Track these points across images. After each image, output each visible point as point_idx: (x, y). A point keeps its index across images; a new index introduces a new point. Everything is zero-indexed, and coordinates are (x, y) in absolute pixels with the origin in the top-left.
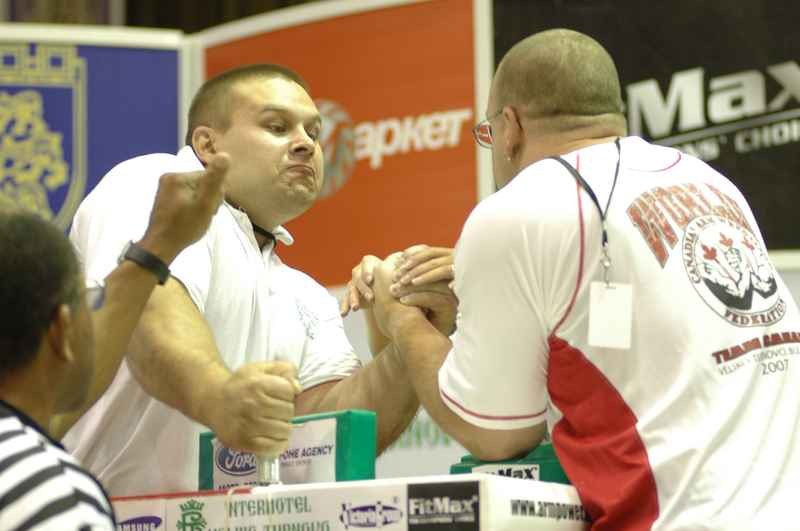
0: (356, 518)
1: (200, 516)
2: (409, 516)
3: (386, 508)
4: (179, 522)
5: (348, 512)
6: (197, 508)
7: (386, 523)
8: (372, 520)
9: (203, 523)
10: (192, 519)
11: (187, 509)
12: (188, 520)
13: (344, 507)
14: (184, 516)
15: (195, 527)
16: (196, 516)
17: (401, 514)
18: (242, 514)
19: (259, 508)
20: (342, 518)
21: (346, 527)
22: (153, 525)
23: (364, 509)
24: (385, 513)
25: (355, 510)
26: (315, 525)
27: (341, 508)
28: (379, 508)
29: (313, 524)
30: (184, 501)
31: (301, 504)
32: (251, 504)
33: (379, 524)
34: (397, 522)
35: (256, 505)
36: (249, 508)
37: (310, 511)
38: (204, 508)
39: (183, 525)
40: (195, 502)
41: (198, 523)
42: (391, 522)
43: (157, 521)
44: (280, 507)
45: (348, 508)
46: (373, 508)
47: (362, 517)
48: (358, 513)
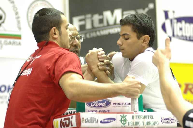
0: (165, 121)
1: (126, 118)
2: (177, 121)
3: (171, 119)
4: (120, 120)
5: (163, 120)
6: (125, 116)
7: (172, 122)
8: (169, 122)
9: (127, 120)
10: (124, 119)
11: (122, 116)
12: (123, 119)
13: (162, 118)
14: (121, 118)
15: (124, 121)
16: (125, 119)
17: (175, 121)
18: (137, 118)
19: (141, 118)
20: (161, 121)
21: (163, 123)
22: (113, 120)
23: (167, 119)
24: (171, 120)
25: (164, 119)
26: (155, 123)
27: (161, 119)
28: (170, 119)
29: (154, 122)
30: (121, 114)
31: (152, 117)
32: (139, 116)
33: (170, 123)
34: (174, 123)
35: (140, 117)
36: (139, 117)
37: (154, 119)
38: (127, 116)
39: (121, 121)
40: (124, 115)
41: (125, 120)
42: (173, 122)
43: (114, 119)
44: (146, 118)
45: (163, 118)
46: (169, 119)
47: (166, 121)
48: (165, 120)
